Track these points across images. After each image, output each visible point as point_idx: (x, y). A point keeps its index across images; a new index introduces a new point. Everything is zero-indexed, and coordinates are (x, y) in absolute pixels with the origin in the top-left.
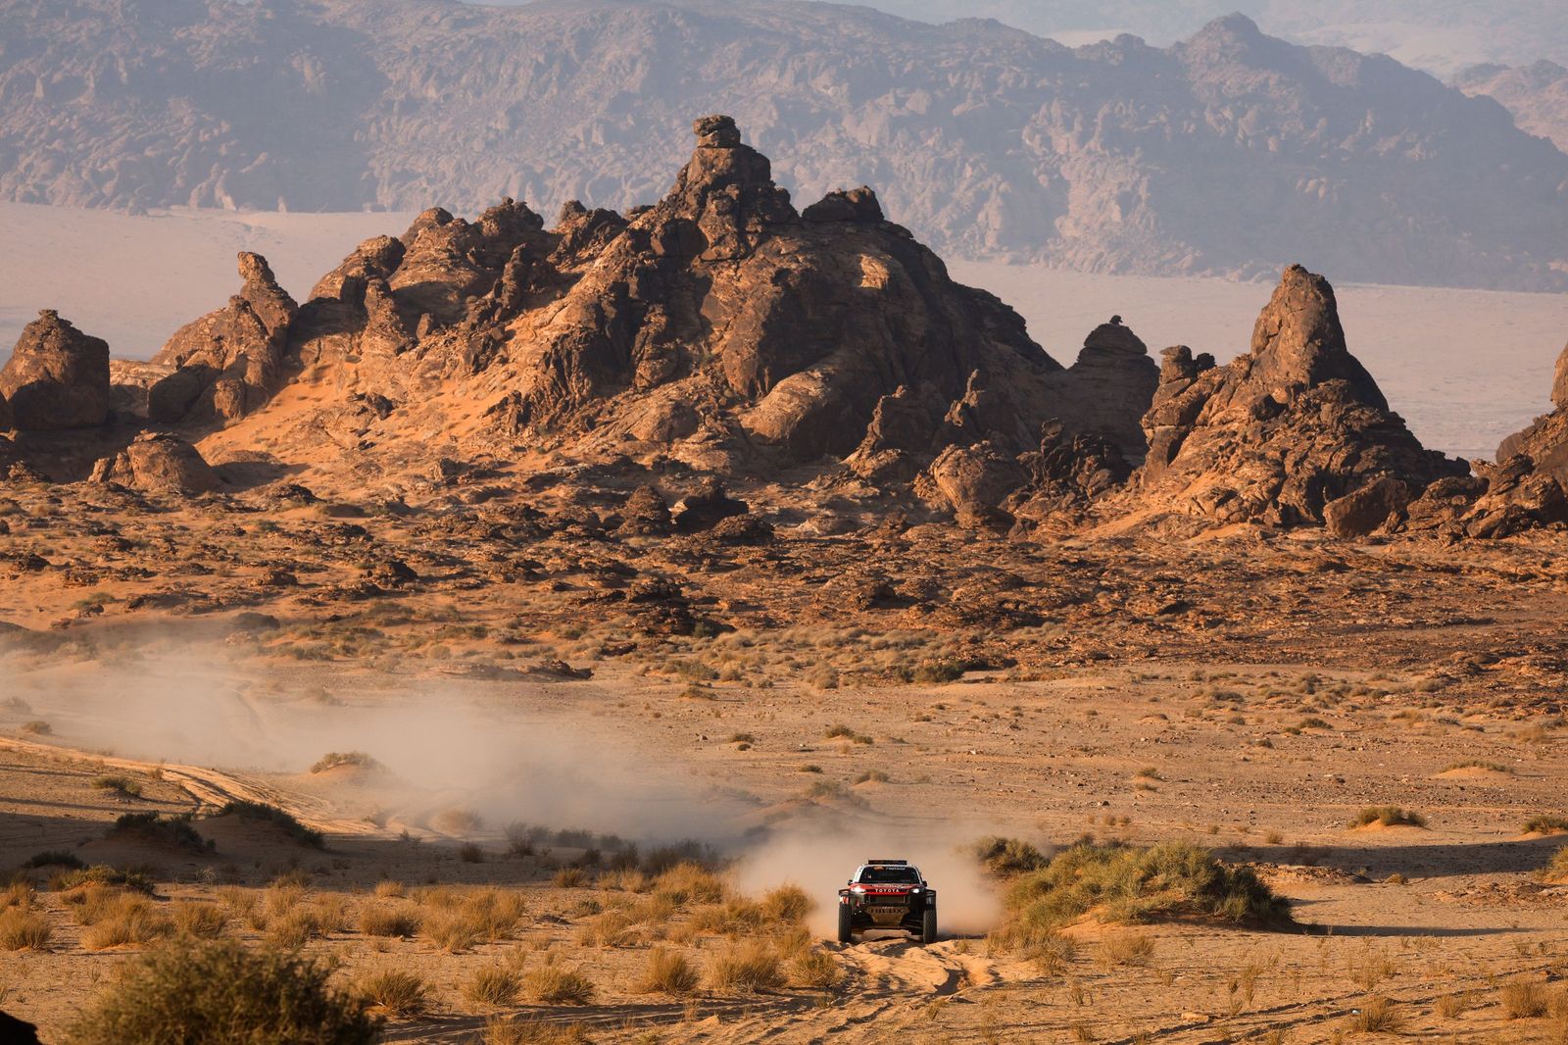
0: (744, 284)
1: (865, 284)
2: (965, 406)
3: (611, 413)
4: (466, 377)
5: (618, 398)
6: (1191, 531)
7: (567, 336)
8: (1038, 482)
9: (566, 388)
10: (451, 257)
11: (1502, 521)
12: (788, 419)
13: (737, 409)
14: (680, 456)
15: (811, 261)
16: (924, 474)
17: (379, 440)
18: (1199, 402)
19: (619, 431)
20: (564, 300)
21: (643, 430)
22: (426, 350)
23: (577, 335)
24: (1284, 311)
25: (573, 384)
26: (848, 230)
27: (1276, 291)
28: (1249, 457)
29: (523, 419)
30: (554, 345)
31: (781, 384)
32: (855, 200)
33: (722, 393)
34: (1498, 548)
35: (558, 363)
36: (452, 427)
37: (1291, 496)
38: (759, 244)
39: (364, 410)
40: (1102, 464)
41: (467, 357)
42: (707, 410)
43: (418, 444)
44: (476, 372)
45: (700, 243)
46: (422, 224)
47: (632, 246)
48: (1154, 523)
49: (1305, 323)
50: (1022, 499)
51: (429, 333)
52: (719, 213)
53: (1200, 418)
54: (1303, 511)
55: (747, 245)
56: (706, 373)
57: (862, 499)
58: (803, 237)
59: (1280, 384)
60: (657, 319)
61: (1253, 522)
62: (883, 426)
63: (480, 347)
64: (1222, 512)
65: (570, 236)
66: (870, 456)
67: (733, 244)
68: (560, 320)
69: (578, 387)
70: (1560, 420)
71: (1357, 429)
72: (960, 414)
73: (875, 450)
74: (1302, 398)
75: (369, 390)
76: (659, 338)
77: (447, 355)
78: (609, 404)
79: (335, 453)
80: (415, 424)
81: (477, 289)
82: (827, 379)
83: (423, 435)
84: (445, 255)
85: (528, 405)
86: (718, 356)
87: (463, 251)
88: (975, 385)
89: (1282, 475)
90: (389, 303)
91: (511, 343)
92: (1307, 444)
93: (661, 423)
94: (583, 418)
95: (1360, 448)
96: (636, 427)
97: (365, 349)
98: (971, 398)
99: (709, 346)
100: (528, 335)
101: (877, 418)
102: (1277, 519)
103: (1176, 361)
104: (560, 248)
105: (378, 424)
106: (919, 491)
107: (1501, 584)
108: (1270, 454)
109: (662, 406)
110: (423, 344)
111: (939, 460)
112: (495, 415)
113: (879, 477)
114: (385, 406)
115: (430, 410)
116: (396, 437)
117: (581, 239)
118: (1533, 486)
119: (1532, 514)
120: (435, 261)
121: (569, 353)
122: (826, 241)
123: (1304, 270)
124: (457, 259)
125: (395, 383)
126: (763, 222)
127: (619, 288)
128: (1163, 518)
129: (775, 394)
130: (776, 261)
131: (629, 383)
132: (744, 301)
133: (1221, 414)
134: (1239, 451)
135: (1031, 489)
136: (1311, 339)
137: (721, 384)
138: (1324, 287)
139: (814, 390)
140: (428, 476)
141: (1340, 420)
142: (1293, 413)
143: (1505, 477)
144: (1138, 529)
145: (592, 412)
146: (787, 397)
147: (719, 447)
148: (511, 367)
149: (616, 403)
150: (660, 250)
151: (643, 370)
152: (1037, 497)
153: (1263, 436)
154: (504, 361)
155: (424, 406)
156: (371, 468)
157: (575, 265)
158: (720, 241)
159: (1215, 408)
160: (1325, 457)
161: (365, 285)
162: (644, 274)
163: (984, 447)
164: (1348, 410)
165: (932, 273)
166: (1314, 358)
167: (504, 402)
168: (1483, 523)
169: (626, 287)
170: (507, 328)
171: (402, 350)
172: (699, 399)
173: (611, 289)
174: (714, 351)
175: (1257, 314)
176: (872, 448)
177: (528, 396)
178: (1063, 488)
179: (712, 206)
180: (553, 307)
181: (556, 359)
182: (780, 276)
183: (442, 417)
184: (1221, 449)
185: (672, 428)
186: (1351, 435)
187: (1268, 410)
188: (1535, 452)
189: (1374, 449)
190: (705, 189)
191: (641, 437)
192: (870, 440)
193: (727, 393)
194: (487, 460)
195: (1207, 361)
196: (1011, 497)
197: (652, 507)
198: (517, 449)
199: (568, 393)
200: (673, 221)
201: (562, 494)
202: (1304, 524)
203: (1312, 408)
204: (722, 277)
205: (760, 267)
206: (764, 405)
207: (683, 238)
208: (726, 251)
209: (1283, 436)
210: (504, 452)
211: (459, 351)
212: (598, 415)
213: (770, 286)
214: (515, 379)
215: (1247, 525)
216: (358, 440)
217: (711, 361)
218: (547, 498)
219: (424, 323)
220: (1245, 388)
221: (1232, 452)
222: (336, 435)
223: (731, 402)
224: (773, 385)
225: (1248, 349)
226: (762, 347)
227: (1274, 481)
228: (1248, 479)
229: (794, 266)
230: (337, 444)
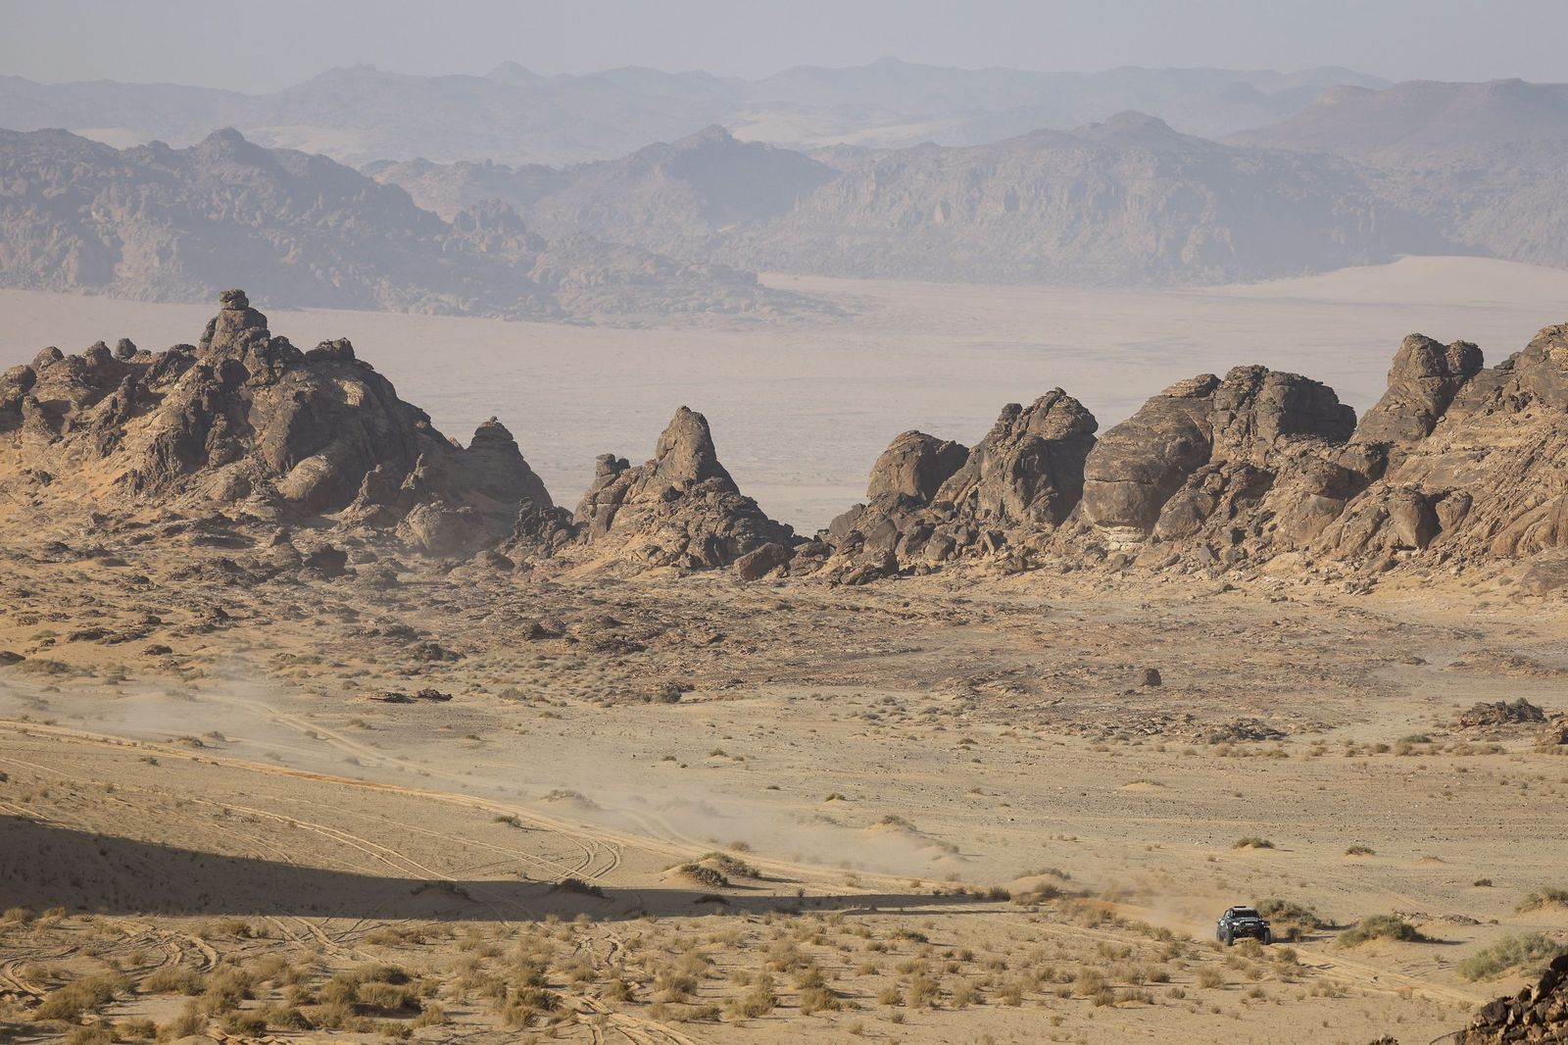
0: (274, 400)
1: (350, 402)
2: (416, 477)
3: (195, 483)
4: (97, 459)
5: (199, 473)
6: (635, 572)
7: (164, 434)
8: (518, 537)
9: (165, 467)
10: (72, 380)
11: (862, 574)
12: (307, 486)
13: (273, 480)
14: (243, 510)
15: (316, 386)
16: (403, 522)
17: (45, 500)
18: (624, 489)
19: (201, 494)
20: (158, 410)
21: (216, 494)
22: (69, 442)
23: (171, 433)
24: (678, 435)
25: (170, 464)
26: (335, 365)
27: (672, 422)
28: (663, 525)
29: (139, 486)
30: (157, 440)
31: (300, 464)
32: (338, 346)
33: (264, 469)
34: (863, 591)
35: (160, 451)
36: (92, 492)
37: (696, 550)
38: (282, 375)
39: (33, 480)
40: (559, 527)
41: (98, 447)
42: (256, 480)
43: (71, 502)
44: (104, 456)
45: (245, 375)
46: (43, 357)
47: (202, 376)
48: (612, 565)
49: (693, 442)
50: (509, 547)
51: (70, 431)
52: (256, 356)
53: (625, 499)
54: (703, 559)
55: (274, 374)
56: (253, 457)
57: (367, 538)
58: (309, 370)
59: (677, 479)
60: (220, 423)
61: (673, 566)
62: (369, 489)
63: (105, 441)
64: (653, 559)
65: (152, 368)
66: (361, 509)
67: (266, 375)
68: (156, 423)
69: (173, 465)
70: (875, 508)
71: (731, 508)
72: (413, 482)
73: (364, 505)
74: (694, 488)
75: (32, 466)
76: (223, 435)
77: (84, 445)
78: (193, 477)
79: (18, 509)
80: (67, 489)
81: (91, 401)
82: (329, 459)
83: (73, 497)
84: (68, 379)
85: (141, 478)
86: (260, 446)
87: (77, 376)
88: (421, 464)
89: (686, 536)
90: (39, 411)
91: (125, 439)
92: (701, 517)
93: (228, 489)
94: (178, 486)
95: (734, 520)
96: (212, 491)
97: (25, 440)
98: (419, 472)
99: (254, 440)
100: (136, 433)
101: (364, 486)
102: (688, 564)
103: (607, 463)
104: (147, 375)
105: (43, 489)
106: (398, 534)
107: (899, 621)
108: (678, 523)
109: (228, 478)
110: (67, 438)
111: (412, 513)
112: (120, 484)
113: (370, 522)
114: (47, 478)
115: (77, 480)
116: (57, 498)
117: (160, 369)
118: (879, 553)
119: (879, 570)
120: (61, 383)
121: (167, 445)
122: (322, 372)
123: (689, 410)
124: (75, 384)
125: (50, 463)
126: (284, 362)
127: (197, 403)
128: (616, 563)
129: (297, 470)
130: (293, 385)
131: (205, 463)
132: (274, 411)
133: (639, 497)
134: (656, 521)
135: (514, 541)
136: (697, 452)
137: (263, 464)
138: (702, 420)
139: (322, 467)
140: (85, 524)
141: (720, 503)
142: (688, 497)
143: (847, 544)
144: (600, 570)
145: (183, 482)
146: (306, 471)
147: (268, 504)
148: (128, 453)
149: (198, 476)
150: (221, 380)
151: (214, 455)
152: (519, 546)
153: (672, 512)
154: (122, 449)
155: (72, 478)
156: (42, 519)
157: (158, 386)
158: (258, 373)
159: (634, 492)
160: (713, 526)
161: (22, 400)
162: (211, 394)
163: (439, 505)
164: (725, 497)
165: (387, 392)
166: (699, 464)
167: (124, 477)
168: (851, 575)
169: (200, 403)
170: (122, 428)
171: (53, 441)
172: (249, 474)
173: (191, 405)
174: (257, 443)
175: (659, 435)
176: (363, 504)
177: (141, 472)
178: (537, 540)
179: (252, 351)
180: (150, 415)
181: (159, 449)
182: (299, 396)
183: (85, 485)
184: (645, 519)
185: (235, 492)
186: (728, 513)
187: (671, 496)
188: (861, 528)
189: (742, 520)
190: (247, 341)
191: (216, 497)
192: (360, 499)
193: (267, 469)
194: (120, 513)
195: (624, 463)
196: (502, 546)
197: (292, 556)
198: (138, 506)
199: (167, 470)
200: (228, 361)
201: (187, 538)
202: (704, 568)
203: (702, 495)
204: (259, 396)
205: (285, 390)
206: (290, 476)
207: (234, 373)
208: (262, 380)
209: (683, 513)
210: (128, 508)
211: (91, 444)
212: (186, 483)
213: (292, 402)
214: (131, 460)
215: (669, 567)
216: (32, 501)
217: (255, 449)
218: (178, 541)
219: (67, 425)
220: (653, 481)
221: (653, 522)
222: (15, 496)
223: (271, 475)
224: (295, 464)
225: (654, 456)
226: (288, 440)
227: (683, 540)
228: (666, 539)
229: (306, 389)
230: (17, 502)
